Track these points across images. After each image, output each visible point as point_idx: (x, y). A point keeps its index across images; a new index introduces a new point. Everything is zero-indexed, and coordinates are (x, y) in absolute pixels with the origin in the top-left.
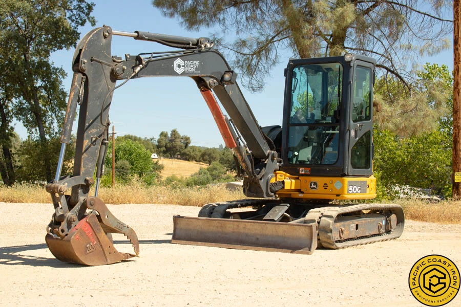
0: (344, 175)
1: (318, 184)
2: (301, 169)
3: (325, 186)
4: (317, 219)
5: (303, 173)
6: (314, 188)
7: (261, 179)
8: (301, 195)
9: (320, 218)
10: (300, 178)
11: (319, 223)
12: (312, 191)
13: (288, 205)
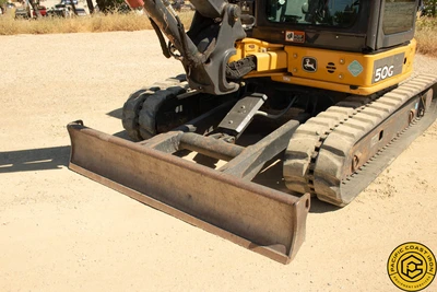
0: (368, 51)
1: (318, 63)
2: (288, 33)
3: (331, 67)
4: (310, 152)
5: (292, 39)
6: (310, 69)
7: (208, 61)
8: (287, 79)
9: (317, 149)
10: (286, 48)
11: (314, 160)
12: (305, 73)
13: (265, 97)
